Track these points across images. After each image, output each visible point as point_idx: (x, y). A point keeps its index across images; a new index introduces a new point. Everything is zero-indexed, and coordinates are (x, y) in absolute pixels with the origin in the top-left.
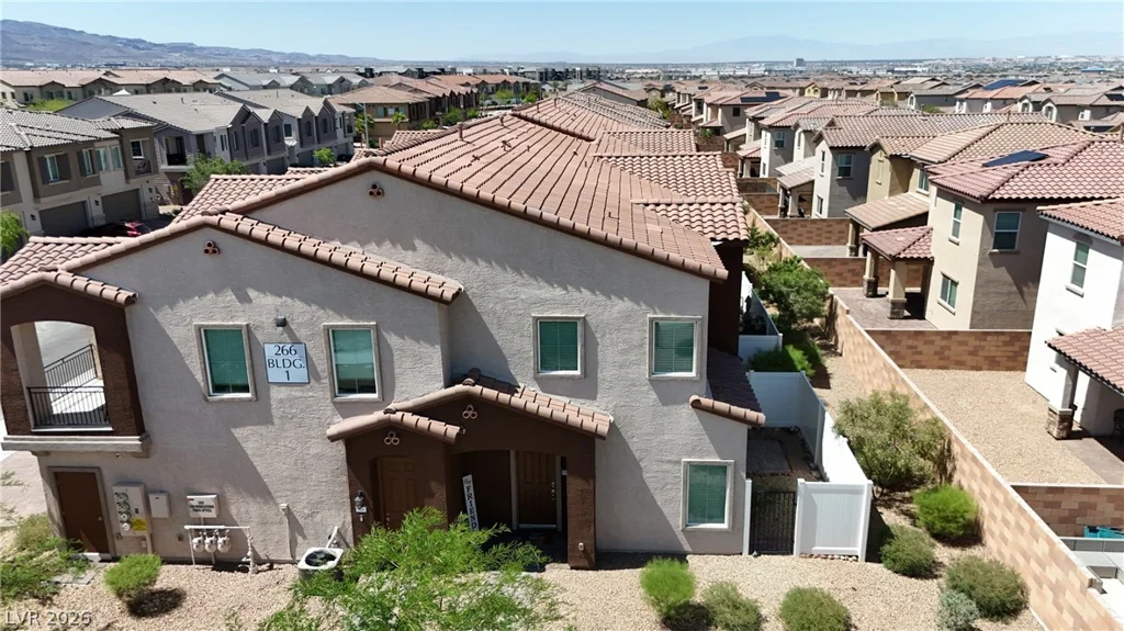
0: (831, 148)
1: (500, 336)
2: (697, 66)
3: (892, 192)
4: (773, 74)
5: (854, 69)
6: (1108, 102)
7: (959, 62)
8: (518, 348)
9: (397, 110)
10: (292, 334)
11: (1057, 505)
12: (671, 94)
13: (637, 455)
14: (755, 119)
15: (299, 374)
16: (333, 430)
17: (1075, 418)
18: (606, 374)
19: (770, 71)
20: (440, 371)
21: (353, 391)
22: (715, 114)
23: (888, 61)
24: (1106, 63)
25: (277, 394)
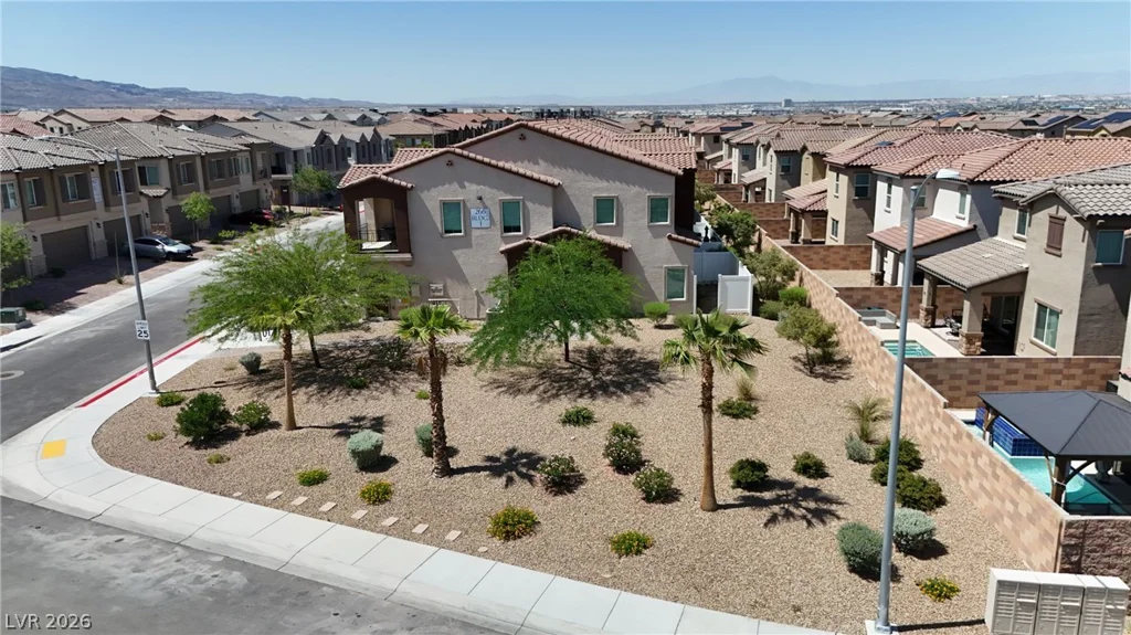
0: (776, 152)
1: (578, 207)
2: (687, 108)
3: (814, 179)
4: (761, 114)
5: (840, 109)
6: (1024, 127)
7: (944, 102)
8: (586, 212)
9: (423, 140)
10: (484, 204)
11: (851, 297)
12: (661, 129)
13: (643, 264)
14: (728, 141)
15: (486, 223)
16: (502, 248)
17: (885, 279)
18: (627, 224)
19: (757, 111)
20: (551, 221)
21: (510, 231)
22: (698, 141)
23: (875, 102)
24: (1087, 102)
25: (475, 233)
